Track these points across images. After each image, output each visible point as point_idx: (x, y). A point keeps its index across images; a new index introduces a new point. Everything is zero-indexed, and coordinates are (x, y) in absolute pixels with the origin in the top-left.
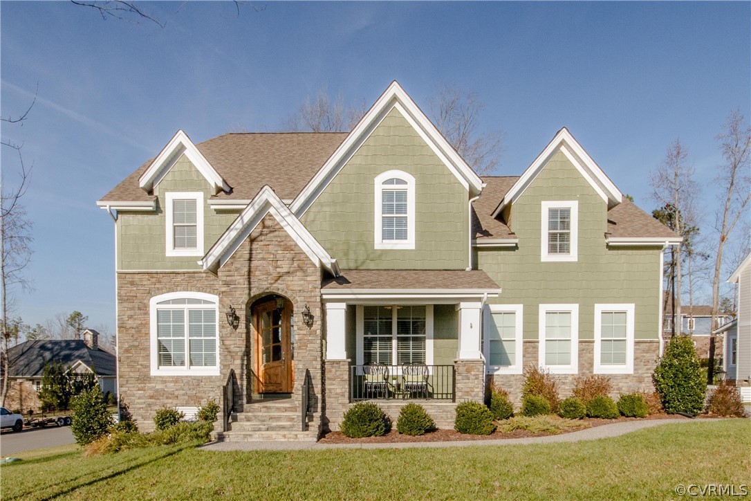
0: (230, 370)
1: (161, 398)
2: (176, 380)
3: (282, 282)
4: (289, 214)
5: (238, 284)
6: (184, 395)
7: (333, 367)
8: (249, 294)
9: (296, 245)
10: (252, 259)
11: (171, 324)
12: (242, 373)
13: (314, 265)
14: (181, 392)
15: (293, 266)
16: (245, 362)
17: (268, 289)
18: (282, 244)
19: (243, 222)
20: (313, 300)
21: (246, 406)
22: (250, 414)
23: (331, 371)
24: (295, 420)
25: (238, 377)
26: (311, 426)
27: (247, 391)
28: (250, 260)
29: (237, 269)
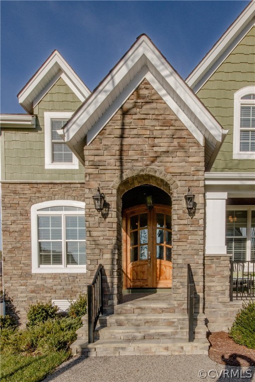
0: (97, 266)
1: (41, 292)
2: (55, 276)
3: (160, 164)
4: (171, 74)
5: (108, 165)
6: (61, 290)
7: (213, 263)
8: (121, 177)
9: (177, 120)
10: (125, 136)
11: (50, 228)
12: (113, 269)
13: (197, 143)
14: (59, 287)
15: (172, 144)
16: (116, 257)
17: (143, 170)
18: (160, 117)
19: (113, 82)
20: (196, 184)
21: (117, 307)
22: (122, 318)
23: (210, 267)
24: (176, 324)
25: (108, 273)
26: (198, 333)
27: (118, 290)
28: (122, 137)
29: (107, 148)
